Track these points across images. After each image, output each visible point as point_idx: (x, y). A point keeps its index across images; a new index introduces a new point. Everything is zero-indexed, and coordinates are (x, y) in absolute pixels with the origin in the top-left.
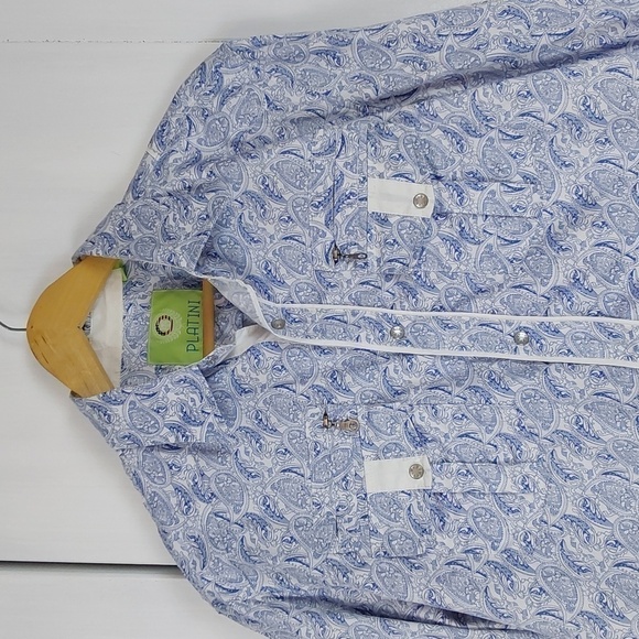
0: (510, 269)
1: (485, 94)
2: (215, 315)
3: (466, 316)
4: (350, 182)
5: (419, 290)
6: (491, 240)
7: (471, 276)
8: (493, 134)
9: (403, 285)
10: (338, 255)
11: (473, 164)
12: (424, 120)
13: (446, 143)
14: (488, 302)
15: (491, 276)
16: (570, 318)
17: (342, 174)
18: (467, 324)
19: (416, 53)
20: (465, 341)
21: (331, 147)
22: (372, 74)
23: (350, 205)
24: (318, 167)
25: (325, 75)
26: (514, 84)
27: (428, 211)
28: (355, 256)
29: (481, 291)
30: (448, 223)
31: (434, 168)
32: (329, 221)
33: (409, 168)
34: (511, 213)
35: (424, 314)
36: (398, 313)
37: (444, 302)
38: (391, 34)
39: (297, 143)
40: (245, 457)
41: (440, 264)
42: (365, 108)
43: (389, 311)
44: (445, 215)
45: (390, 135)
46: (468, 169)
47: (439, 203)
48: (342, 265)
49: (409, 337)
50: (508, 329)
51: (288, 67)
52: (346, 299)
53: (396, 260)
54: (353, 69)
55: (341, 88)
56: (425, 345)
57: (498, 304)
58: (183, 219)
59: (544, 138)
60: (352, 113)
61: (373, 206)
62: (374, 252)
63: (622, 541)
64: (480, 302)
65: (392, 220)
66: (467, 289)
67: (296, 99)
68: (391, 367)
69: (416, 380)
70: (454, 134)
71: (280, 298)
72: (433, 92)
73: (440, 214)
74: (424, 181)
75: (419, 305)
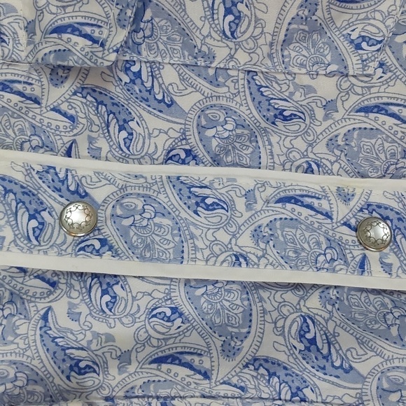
3: (246, 178)
5: (137, 109)
7: (260, 80)
9: (97, 96)
15: (306, 80)
18: (249, 195)
20: (246, 242)
29: (281, 116)
35: (148, 170)
36: (82, 166)
37: (194, 141)
43: (60, 162)
49: (109, 230)
50: (341, 211)
56: (145, 252)
57: (321, 149)
66: (248, 110)
68: (60, 308)
69: (123, 333)
75: (136, 146)
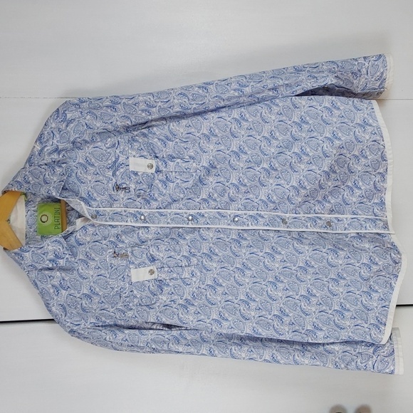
0: (186, 192)
1: (173, 125)
2: (67, 213)
3: (169, 211)
4: (122, 159)
5: (151, 201)
6: (178, 181)
7: (171, 195)
8: (177, 140)
9: (145, 199)
10: (118, 188)
11: (170, 151)
12: (150, 135)
13: (159, 144)
14: (178, 205)
15: (179, 195)
16: (208, 210)
17: (118, 156)
18: (170, 214)
19: (146, 108)
20: (169, 220)
21: (114, 145)
22: (129, 115)
23: (122, 168)
24: (108, 153)
25: (110, 115)
26: (184, 122)
27: (153, 170)
28: (125, 188)
29: (175, 201)
30: (161, 174)
31: (155, 153)
32: (114, 174)
33: (145, 153)
34: (185, 171)
35: (153, 210)
36: (143, 210)
37: (161, 206)
38: (137, 101)
39: (99, 144)
40: (81, 271)
41: (159, 191)
42: (128, 129)
43: (139, 210)
44: (160, 171)
45: (137, 141)
46: (168, 154)
47: (158, 167)
48: (120, 192)
49: (147, 220)
50: (185, 215)
51: (94, 111)
52: (122, 206)
53: (141, 190)
54: (122, 113)
55: (117, 121)
56: (154, 223)
57: (181, 206)
58: (52, 175)
59: (196, 142)
60: (122, 130)
61: (131, 168)
62: (132, 186)
63: (227, 292)
64: (174, 205)
65: (139, 174)
66: (170, 200)
67: (98, 125)
68: (140, 232)
69: (150, 237)
70: (162, 141)
71: (94, 206)
72: (154, 123)
73: (158, 171)
74: (151, 159)
75: (151, 207)
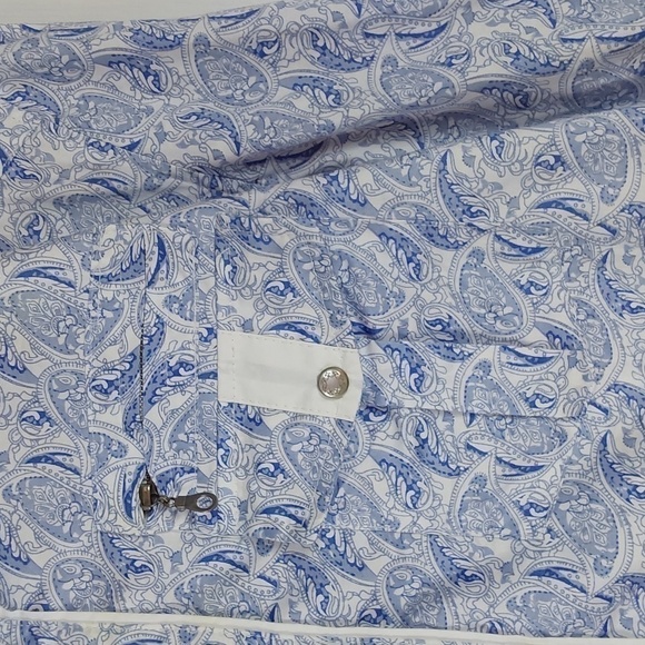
0: (524, 527)
1: (466, 156)
4: (178, 340)
5: (332, 574)
6: (485, 467)
7: (441, 541)
8: (483, 242)
9: (295, 560)
10: (151, 497)
11: (440, 303)
12: (336, 211)
13: (384, 259)
14: (482, 605)
15: (483, 542)
17: (161, 323)
19: (318, 70)
21: (135, 265)
22: (228, 111)
23: (180, 387)
24: (107, 305)
25: (128, 109)
26: (528, 140)
27: (349, 406)
28: (189, 502)
29: (463, 576)
30: (391, 428)
31: (361, 311)
32: (133, 423)
33: (307, 311)
34: (524, 409)
36: (285, 630)
37: (384, 600)
38: (267, 29)
39: (54, 254)
41: (376, 514)
42: (216, 178)
43: (264, 626)
44: (386, 411)
45: (264, 241)
46: (432, 314)
47: (373, 386)
48: (162, 517)
51: (50, 89)
52: (170, 598)
53: (280, 510)
54: (188, 99)
55: (162, 136)
57: (502, 609)
59: (587, 253)
60: (187, 188)
61: (229, 390)
62: (232, 488)
65: (271, 422)
66: (432, 569)
67: (64, 157)
70: (402, 242)
71: (19, 597)
72: (354, 152)
73: (372, 408)
74: (340, 341)
75: (332, 609)
